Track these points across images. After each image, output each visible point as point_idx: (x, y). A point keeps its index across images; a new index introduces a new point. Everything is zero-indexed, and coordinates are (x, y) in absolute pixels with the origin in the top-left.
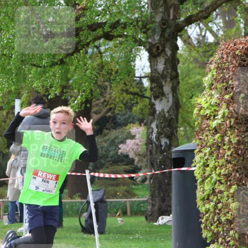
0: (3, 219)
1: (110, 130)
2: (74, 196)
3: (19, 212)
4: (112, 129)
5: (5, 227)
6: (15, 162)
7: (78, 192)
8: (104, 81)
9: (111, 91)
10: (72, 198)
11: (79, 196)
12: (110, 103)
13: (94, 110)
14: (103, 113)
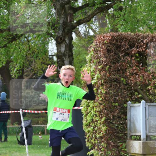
2: (14, 124)
7: (16, 121)
8: (31, 58)
9: (35, 63)
10: (13, 125)
11: (17, 123)
12: (35, 70)
13: (25, 74)
14: (30, 76)
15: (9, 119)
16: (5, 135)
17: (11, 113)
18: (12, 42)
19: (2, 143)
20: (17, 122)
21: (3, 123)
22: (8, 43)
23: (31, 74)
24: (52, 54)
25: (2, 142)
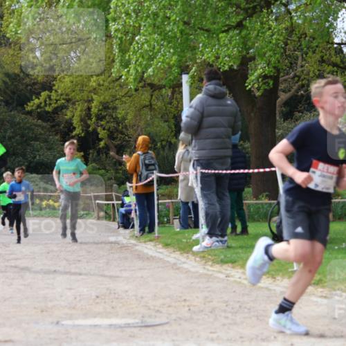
0: (173, 224)
1: (302, 113)
2: (260, 197)
3: (193, 216)
4: (305, 112)
5: (177, 233)
6: (186, 154)
7: (264, 192)
8: (295, 51)
9: (304, 63)
10: (257, 198)
11: (267, 196)
12: (302, 77)
13: (282, 86)
14: (293, 91)
15: (249, 187)
17: (253, 173)
19: (237, 237)
20: (267, 193)
22: (245, 19)
23: (295, 88)
24: (342, 40)
25: (237, 235)
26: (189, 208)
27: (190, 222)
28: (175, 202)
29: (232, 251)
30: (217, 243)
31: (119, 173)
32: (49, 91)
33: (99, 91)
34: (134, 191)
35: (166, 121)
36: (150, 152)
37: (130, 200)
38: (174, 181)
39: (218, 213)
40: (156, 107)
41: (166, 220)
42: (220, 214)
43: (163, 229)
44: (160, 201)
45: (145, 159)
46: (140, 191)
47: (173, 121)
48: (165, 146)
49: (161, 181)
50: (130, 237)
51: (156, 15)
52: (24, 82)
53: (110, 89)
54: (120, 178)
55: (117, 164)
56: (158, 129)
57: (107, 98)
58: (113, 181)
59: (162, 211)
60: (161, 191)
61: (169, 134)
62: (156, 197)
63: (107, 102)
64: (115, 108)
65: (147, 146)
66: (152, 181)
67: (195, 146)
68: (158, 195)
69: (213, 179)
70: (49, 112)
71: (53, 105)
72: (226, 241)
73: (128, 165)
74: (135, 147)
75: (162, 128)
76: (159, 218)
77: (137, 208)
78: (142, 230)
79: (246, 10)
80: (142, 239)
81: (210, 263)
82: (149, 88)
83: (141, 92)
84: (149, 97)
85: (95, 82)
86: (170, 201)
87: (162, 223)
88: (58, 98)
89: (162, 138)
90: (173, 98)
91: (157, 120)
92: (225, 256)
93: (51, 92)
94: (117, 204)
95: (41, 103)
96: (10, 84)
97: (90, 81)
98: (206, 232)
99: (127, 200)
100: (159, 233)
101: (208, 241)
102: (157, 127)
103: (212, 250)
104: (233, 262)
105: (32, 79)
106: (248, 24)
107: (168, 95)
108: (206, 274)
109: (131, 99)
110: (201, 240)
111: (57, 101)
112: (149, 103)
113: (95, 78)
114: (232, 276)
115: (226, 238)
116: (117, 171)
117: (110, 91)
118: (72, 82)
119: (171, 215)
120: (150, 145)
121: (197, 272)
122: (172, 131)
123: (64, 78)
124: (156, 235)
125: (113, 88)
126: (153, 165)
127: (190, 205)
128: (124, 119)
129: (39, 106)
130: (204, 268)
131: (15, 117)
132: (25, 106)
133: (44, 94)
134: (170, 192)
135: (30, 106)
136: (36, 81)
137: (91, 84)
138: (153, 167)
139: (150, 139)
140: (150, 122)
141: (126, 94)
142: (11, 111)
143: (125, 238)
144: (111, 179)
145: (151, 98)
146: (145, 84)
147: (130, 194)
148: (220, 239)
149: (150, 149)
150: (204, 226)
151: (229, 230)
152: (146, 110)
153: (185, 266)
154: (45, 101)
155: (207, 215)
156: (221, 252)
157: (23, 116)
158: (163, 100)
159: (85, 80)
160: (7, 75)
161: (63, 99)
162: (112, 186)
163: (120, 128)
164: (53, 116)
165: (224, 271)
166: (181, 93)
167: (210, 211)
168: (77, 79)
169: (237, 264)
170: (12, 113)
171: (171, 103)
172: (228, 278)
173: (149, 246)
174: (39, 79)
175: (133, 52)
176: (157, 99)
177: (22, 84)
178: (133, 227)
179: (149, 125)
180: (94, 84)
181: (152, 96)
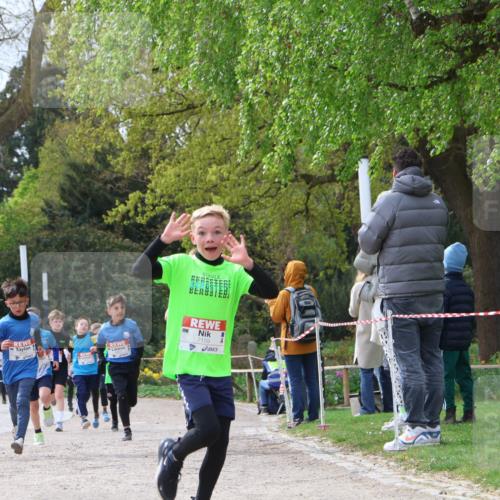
0: (349, 405)
2: (493, 357)
3: (381, 391)
5: (355, 421)
6: (366, 288)
7: (499, 349)
10: (487, 360)
15: (474, 342)
16: (464, 399)
18: (474, 60)
19: (456, 426)
21: (457, 354)
22: (460, 66)
25: (455, 422)
26: (374, 378)
27: (377, 402)
28: (352, 369)
29: (449, 449)
30: (424, 437)
31: (257, 322)
32: (141, 190)
33: (222, 189)
34: (283, 353)
35: (333, 236)
36: (306, 286)
37: (278, 366)
38: (348, 334)
39: (425, 386)
40: (316, 214)
41: (336, 398)
42: (427, 389)
43: (333, 415)
44: (326, 368)
45: (298, 299)
46: (293, 351)
47: (343, 235)
48: (332, 276)
49: (327, 333)
50: (280, 427)
51: (312, 63)
52: (101, 177)
53: (239, 185)
54: (260, 330)
55: (254, 307)
56: (321, 248)
57: (235, 200)
58: (248, 336)
59: (329, 384)
60: (327, 351)
61: (337, 257)
62: (319, 362)
63: (237, 207)
64: (248, 217)
65: (302, 277)
66: (313, 334)
67: (383, 277)
68: (322, 359)
69: (414, 329)
70: (141, 225)
71: (148, 213)
72: (438, 433)
73: (272, 309)
74: (283, 280)
75: (327, 247)
76: (325, 396)
77: (289, 379)
78: (298, 416)
79: (460, 51)
80: (299, 431)
81: (413, 471)
82: (303, 183)
83: (291, 190)
84: (305, 197)
85: (214, 174)
86: (342, 367)
87: (331, 405)
88: (156, 201)
89: (326, 264)
90: (344, 198)
91: (317, 233)
92: (438, 459)
93: (145, 192)
94: (256, 373)
95: (129, 211)
96: (78, 180)
97: (206, 172)
98: (405, 419)
99: (272, 366)
100: (326, 421)
101: (408, 434)
102: (319, 245)
103: (416, 448)
104: (452, 468)
105: (113, 172)
106: (465, 75)
107: (334, 194)
108: (407, 490)
109: (275, 201)
110: (397, 432)
111: (154, 206)
112: (304, 207)
113: (214, 168)
114: (450, 492)
115: (438, 428)
116: (254, 319)
117: (241, 188)
118: (179, 176)
119: (345, 390)
120: (307, 276)
121: (392, 486)
122: (343, 253)
123: (166, 169)
124: (322, 424)
125: (245, 185)
126: (313, 308)
127: (376, 373)
128: (263, 233)
129: (125, 216)
130: (404, 479)
131: (86, 234)
132: (104, 216)
133: (134, 196)
134: (342, 353)
135: (112, 216)
136: (119, 175)
137: (208, 177)
138: (312, 312)
139: (307, 265)
140: (307, 237)
141: (266, 192)
142: (80, 225)
143: (271, 430)
144: (245, 332)
145: (308, 198)
146: (296, 176)
147: (276, 357)
148: (429, 429)
149: (307, 282)
150: (402, 409)
151: (443, 415)
152: (300, 218)
153: (371, 475)
154: (136, 208)
155: (406, 389)
156: (432, 452)
157: (100, 233)
158: (327, 200)
159: (200, 172)
160: (74, 166)
161: (165, 204)
162: (246, 343)
163: (259, 248)
164: (148, 231)
165: (436, 483)
166: (356, 188)
167: (412, 384)
168: (187, 171)
169: (458, 470)
170: (83, 228)
171: (339, 206)
172: (444, 495)
173: (311, 443)
174: (126, 171)
175: (280, 126)
176: (318, 200)
177: (98, 181)
178: (283, 410)
179: (304, 242)
180: (214, 178)
181: (308, 195)
